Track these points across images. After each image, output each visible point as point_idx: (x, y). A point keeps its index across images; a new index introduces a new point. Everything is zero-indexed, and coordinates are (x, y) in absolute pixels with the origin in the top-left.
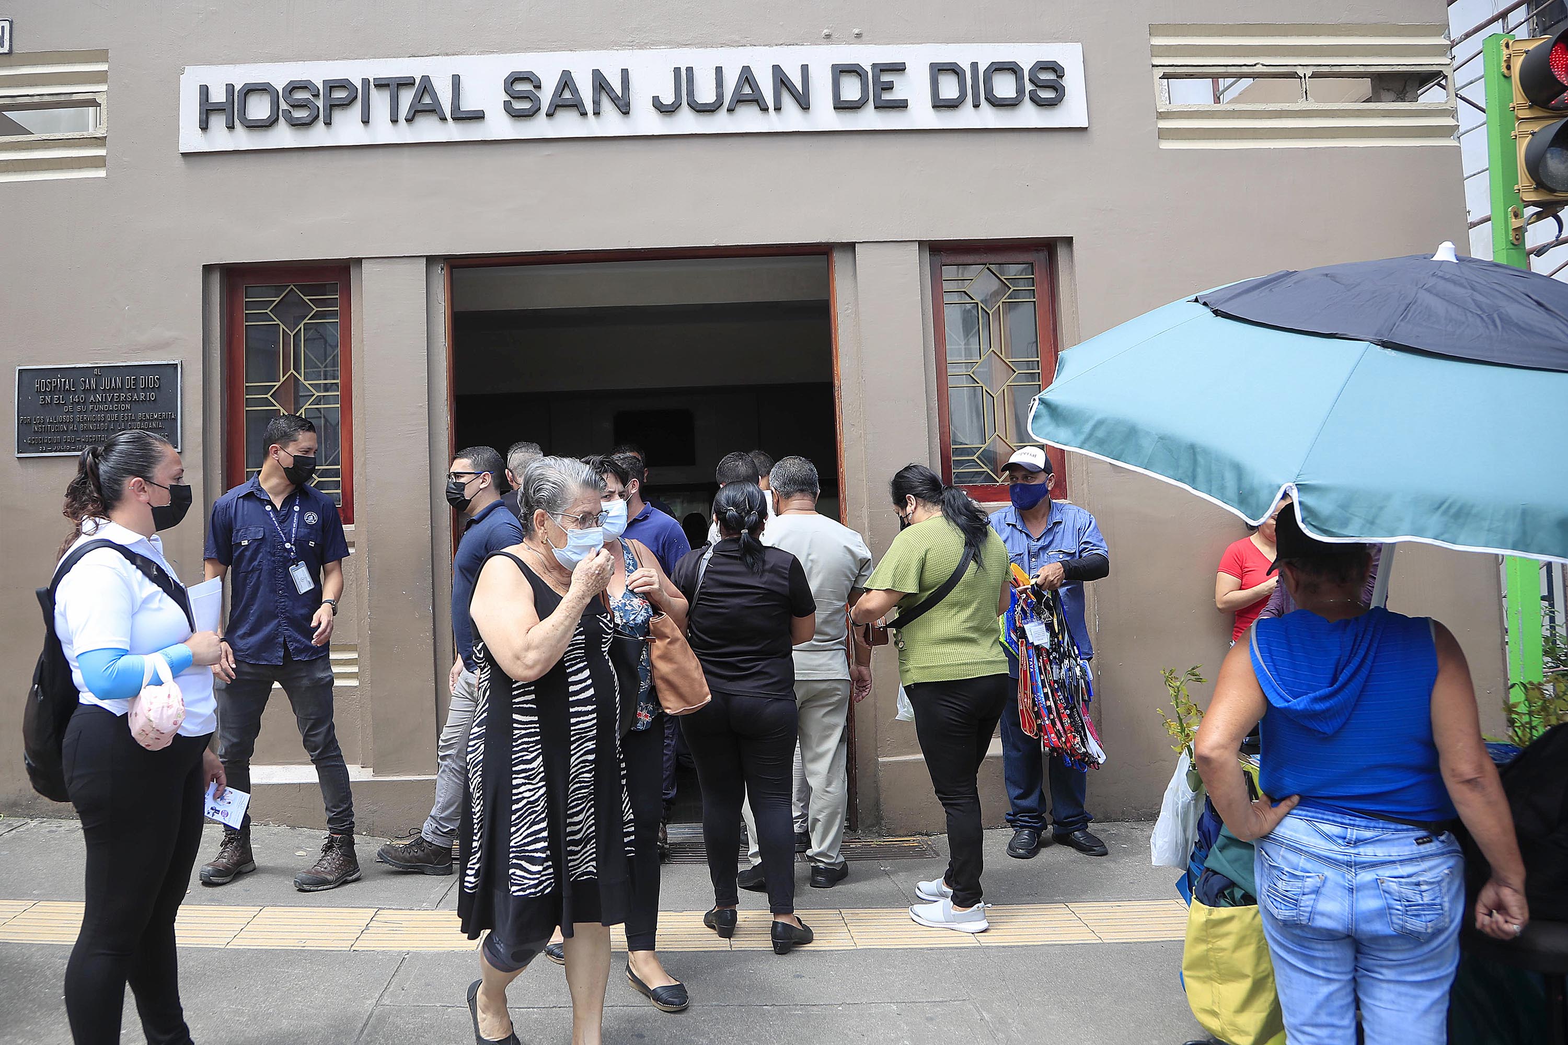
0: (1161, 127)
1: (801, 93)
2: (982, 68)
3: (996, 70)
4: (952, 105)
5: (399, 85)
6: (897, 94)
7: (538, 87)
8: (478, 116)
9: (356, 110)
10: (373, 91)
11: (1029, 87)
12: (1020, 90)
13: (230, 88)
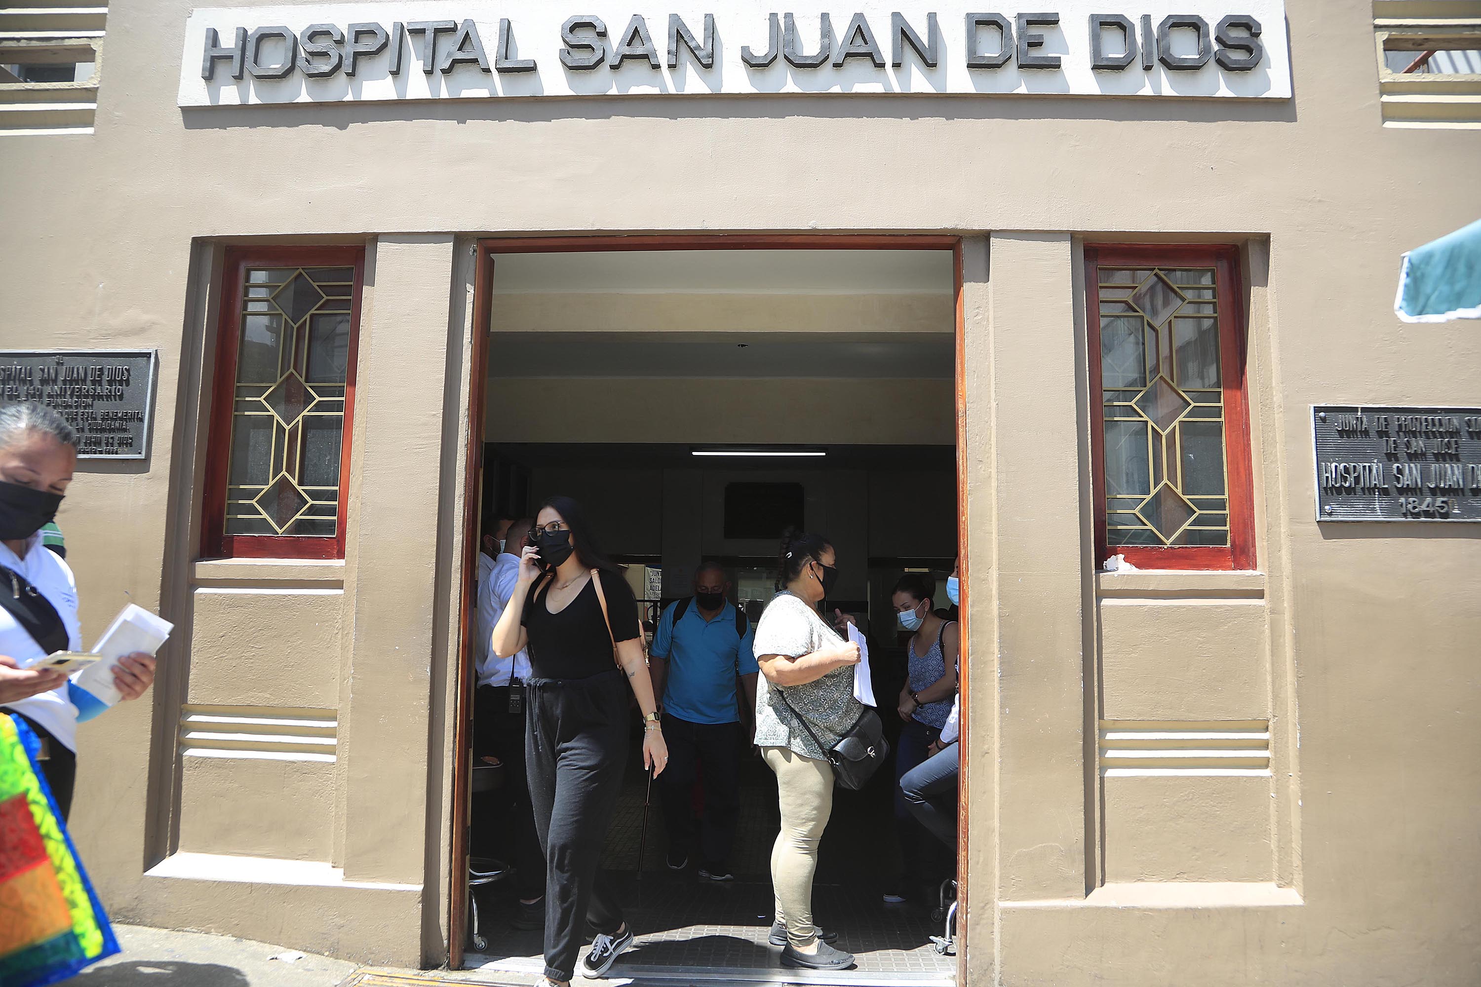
0: (1385, 101)
1: (927, 47)
2: (1155, 25)
3: (1174, 25)
4: (1118, 67)
5: (438, 31)
6: (1048, 52)
7: (603, 35)
8: (530, 69)
9: (387, 60)
10: (408, 37)
11: (1216, 47)
12: (1205, 51)
13: (243, 35)
